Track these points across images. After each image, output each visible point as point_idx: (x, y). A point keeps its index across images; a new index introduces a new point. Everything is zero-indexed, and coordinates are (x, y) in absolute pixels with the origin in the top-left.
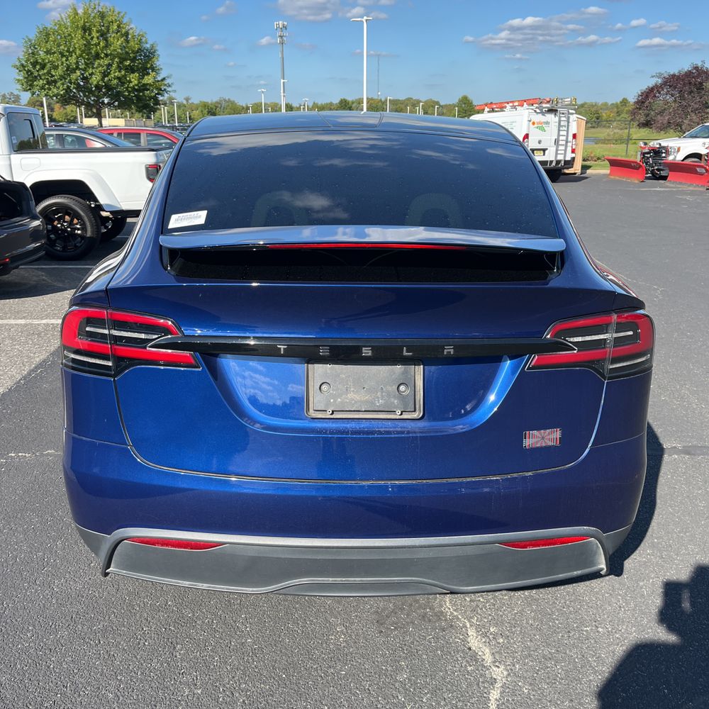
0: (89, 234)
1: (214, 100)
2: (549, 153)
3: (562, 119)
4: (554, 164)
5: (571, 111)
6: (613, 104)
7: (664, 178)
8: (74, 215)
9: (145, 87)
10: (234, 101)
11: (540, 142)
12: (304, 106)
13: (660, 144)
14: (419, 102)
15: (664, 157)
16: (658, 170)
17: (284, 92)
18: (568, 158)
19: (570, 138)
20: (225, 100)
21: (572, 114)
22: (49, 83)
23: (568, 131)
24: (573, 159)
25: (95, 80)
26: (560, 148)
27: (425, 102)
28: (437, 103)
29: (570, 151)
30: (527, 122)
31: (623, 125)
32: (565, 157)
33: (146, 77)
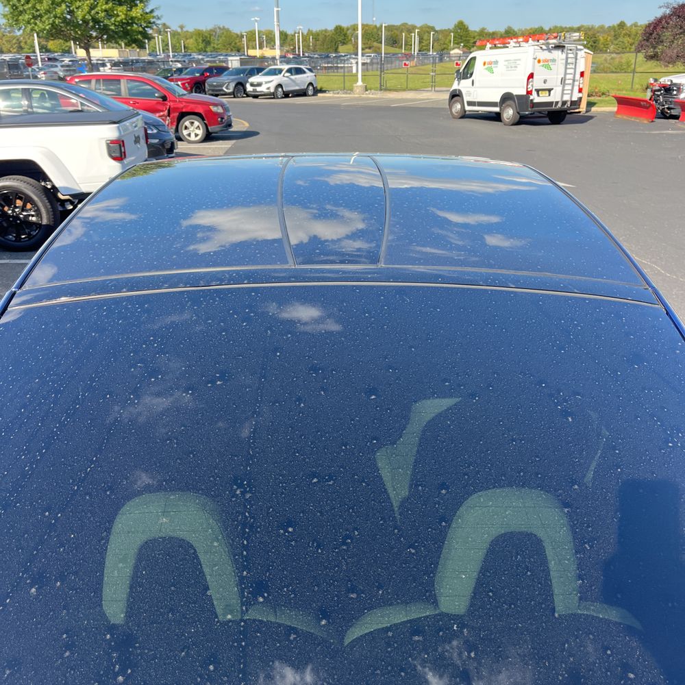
0: (45, 222)
1: (209, 28)
2: (555, 92)
3: (570, 55)
4: (559, 105)
5: (579, 47)
6: (610, 27)
7: (676, 117)
8: (27, 199)
9: (131, 21)
10: (228, 29)
11: (545, 82)
12: (299, 33)
13: (672, 81)
14: (414, 27)
15: (675, 95)
16: (668, 108)
17: (278, 21)
18: (575, 99)
19: (578, 76)
20: (220, 28)
21: (581, 50)
22: (35, 17)
23: (575, 69)
24: (580, 98)
25: (80, 14)
26: (566, 88)
27: (421, 28)
28: (433, 29)
29: (578, 91)
30: (532, 60)
31: (620, 49)
32: (571, 97)
33: (133, 10)
